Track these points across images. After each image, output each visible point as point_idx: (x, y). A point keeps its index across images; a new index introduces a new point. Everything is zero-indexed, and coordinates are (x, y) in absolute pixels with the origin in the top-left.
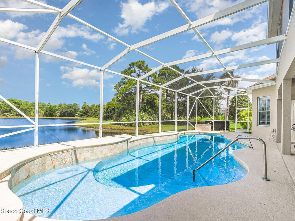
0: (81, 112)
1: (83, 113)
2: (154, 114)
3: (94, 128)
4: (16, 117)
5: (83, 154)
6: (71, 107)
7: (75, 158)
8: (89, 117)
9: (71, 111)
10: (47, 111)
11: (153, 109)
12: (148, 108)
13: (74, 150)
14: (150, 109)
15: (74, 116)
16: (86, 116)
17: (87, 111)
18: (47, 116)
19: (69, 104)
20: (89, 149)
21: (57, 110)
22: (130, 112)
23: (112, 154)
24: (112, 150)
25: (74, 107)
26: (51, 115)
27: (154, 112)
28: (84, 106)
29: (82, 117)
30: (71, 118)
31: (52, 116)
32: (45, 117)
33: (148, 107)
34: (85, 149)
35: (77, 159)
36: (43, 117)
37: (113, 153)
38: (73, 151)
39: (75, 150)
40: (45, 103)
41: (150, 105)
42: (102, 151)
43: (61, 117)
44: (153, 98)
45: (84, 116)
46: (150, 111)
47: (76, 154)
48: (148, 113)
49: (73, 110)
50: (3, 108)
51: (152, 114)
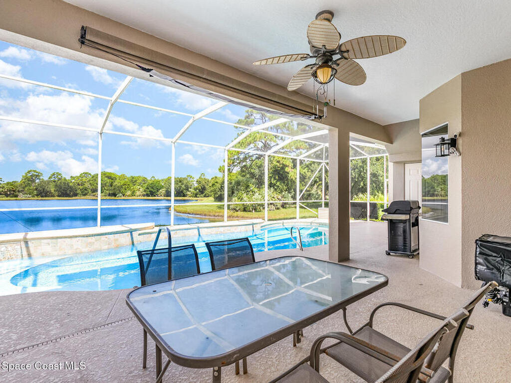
0: (195, 189)
1: (198, 191)
2: (286, 191)
3: (190, 214)
4: (108, 198)
5: (40, 247)
6: (180, 182)
7: (27, 251)
8: (207, 197)
9: (180, 187)
10: (148, 188)
11: (284, 183)
12: (275, 181)
13: (25, 242)
14: (278, 183)
15: (184, 196)
16: (202, 195)
17: (204, 187)
18: (148, 196)
19: (178, 178)
20: (50, 241)
21: (162, 187)
22: (246, 188)
23: (90, 249)
24: (91, 244)
25: (185, 182)
26: (152, 194)
27: (285, 188)
28: (199, 180)
29: (197, 197)
30: (181, 198)
31: (155, 196)
32: (145, 198)
33: (275, 179)
34: (43, 241)
35: (30, 254)
36: (143, 198)
37: (92, 248)
38: (23, 244)
39: (27, 242)
40: (146, 177)
41: (278, 177)
42: (72, 245)
43: (167, 196)
44: (283, 164)
45: (200, 195)
46: (278, 186)
47: (27, 247)
48: (276, 190)
49: (183, 186)
50: (93, 185)
51: (282, 191)
